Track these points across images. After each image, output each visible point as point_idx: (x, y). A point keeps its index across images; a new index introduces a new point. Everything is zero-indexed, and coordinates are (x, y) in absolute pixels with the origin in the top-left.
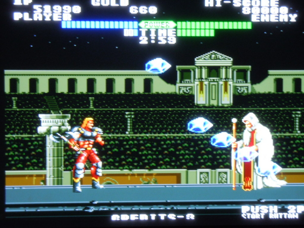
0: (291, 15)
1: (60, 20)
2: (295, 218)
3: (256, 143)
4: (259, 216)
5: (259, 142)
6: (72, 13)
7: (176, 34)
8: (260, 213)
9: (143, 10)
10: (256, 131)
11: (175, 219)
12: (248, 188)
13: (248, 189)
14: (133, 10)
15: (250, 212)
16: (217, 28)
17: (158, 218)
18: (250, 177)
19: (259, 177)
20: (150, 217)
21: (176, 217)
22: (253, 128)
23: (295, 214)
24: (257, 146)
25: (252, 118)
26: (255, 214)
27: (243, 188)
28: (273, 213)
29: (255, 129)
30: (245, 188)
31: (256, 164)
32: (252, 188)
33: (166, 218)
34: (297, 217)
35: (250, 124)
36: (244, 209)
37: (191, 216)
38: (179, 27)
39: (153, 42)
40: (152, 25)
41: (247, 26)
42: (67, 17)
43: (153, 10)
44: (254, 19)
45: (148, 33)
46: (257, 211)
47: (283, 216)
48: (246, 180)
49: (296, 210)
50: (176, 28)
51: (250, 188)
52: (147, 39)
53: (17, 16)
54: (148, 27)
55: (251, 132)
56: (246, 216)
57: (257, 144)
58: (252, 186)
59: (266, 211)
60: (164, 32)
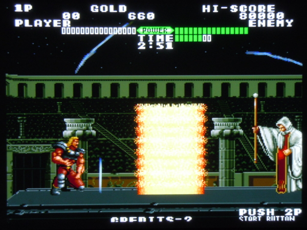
0: (287, 21)
1: (60, 26)
2: (292, 221)
3: (290, 146)
4: (256, 218)
5: (293, 145)
6: (71, 19)
7: (174, 39)
8: (257, 215)
9: (141, 16)
10: (290, 135)
11: (173, 221)
12: (281, 190)
13: (282, 192)
14: (131, 16)
15: (247, 214)
16: (214, 33)
17: (156, 220)
18: (284, 180)
19: (292, 180)
20: (148, 220)
21: (174, 219)
22: (287, 132)
23: (292, 217)
24: (291, 150)
25: (285, 122)
26: (252, 216)
27: (277, 191)
28: (270, 215)
29: (289, 133)
30: (279, 191)
31: (289, 167)
32: (286, 191)
33: (164, 220)
34: (294, 219)
35: (284, 127)
36: (242, 212)
37: (189, 219)
38: (177, 32)
39: (151, 47)
40: (150, 31)
41: (244, 31)
42: (66, 23)
43: (151, 16)
44: (251, 24)
45: (146, 38)
46: (254, 213)
47: (280, 218)
48: (280, 184)
49: (293, 212)
50: (174, 33)
51: (284, 190)
52: (144, 44)
53: (18, 23)
54: (146, 33)
55: (284, 136)
56: (244, 219)
57: (291, 148)
58: (286, 189)
59: (263, 214)
60: (162, 37)
